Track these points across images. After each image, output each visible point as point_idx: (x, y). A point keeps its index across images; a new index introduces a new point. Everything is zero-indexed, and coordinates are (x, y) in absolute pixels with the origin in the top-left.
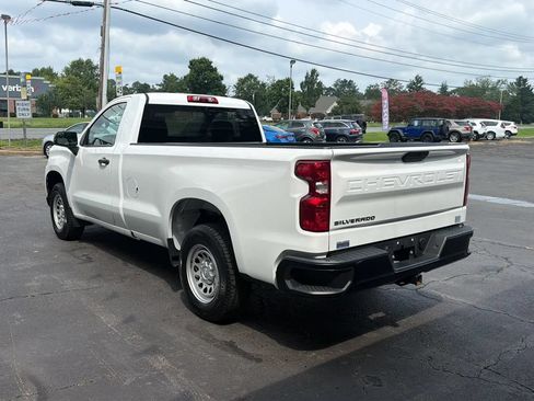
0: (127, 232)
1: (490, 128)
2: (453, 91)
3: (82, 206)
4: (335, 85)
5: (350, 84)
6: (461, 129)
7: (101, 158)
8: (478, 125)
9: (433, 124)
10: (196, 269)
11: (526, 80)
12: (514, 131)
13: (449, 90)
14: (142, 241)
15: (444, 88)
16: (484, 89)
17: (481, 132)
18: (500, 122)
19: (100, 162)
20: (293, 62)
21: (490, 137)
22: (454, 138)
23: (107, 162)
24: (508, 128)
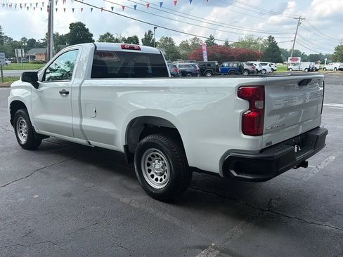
0: (83, 141)
1: (264, 67)
2: (232, 45)
3: (44, 125)
4: (161, 41)
5: (170, 40)
6: (249, 68)
7: (61, 90)
8: (257, 65)
9: (235, 65)
10: (150, 171)
11: (273, 38)
12: (275, 68)
13: (230, 43)
14: (96, 147)
15: (227, 43)
16: (250, 43)
17: (259, 70)
18: (269, 63)
19: (61, 93)
20: (155, 28)
21: (264, 72)
22: (246, 73)
23: (67, 93)
24: (272, 67)
